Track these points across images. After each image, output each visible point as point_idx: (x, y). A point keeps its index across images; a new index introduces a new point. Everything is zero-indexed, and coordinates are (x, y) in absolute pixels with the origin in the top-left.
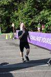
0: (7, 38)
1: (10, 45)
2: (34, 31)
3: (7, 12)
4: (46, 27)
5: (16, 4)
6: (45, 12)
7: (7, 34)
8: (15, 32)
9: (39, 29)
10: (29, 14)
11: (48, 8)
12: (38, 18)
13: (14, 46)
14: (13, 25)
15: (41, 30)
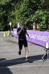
0: (4, 36)
1: (8, 42)
2: (30, 29)
3: (4, 12)
4: (41, 26)
5: (13, 4)
6: (40, 12)
7: (4, 32)
8: (12, 30)
9: (34, 27)
10: (25, 13)
11: (42, 8)
12: (33, 18)
13: (11, 43)
14: (10, 24)
15: (36, 29)
